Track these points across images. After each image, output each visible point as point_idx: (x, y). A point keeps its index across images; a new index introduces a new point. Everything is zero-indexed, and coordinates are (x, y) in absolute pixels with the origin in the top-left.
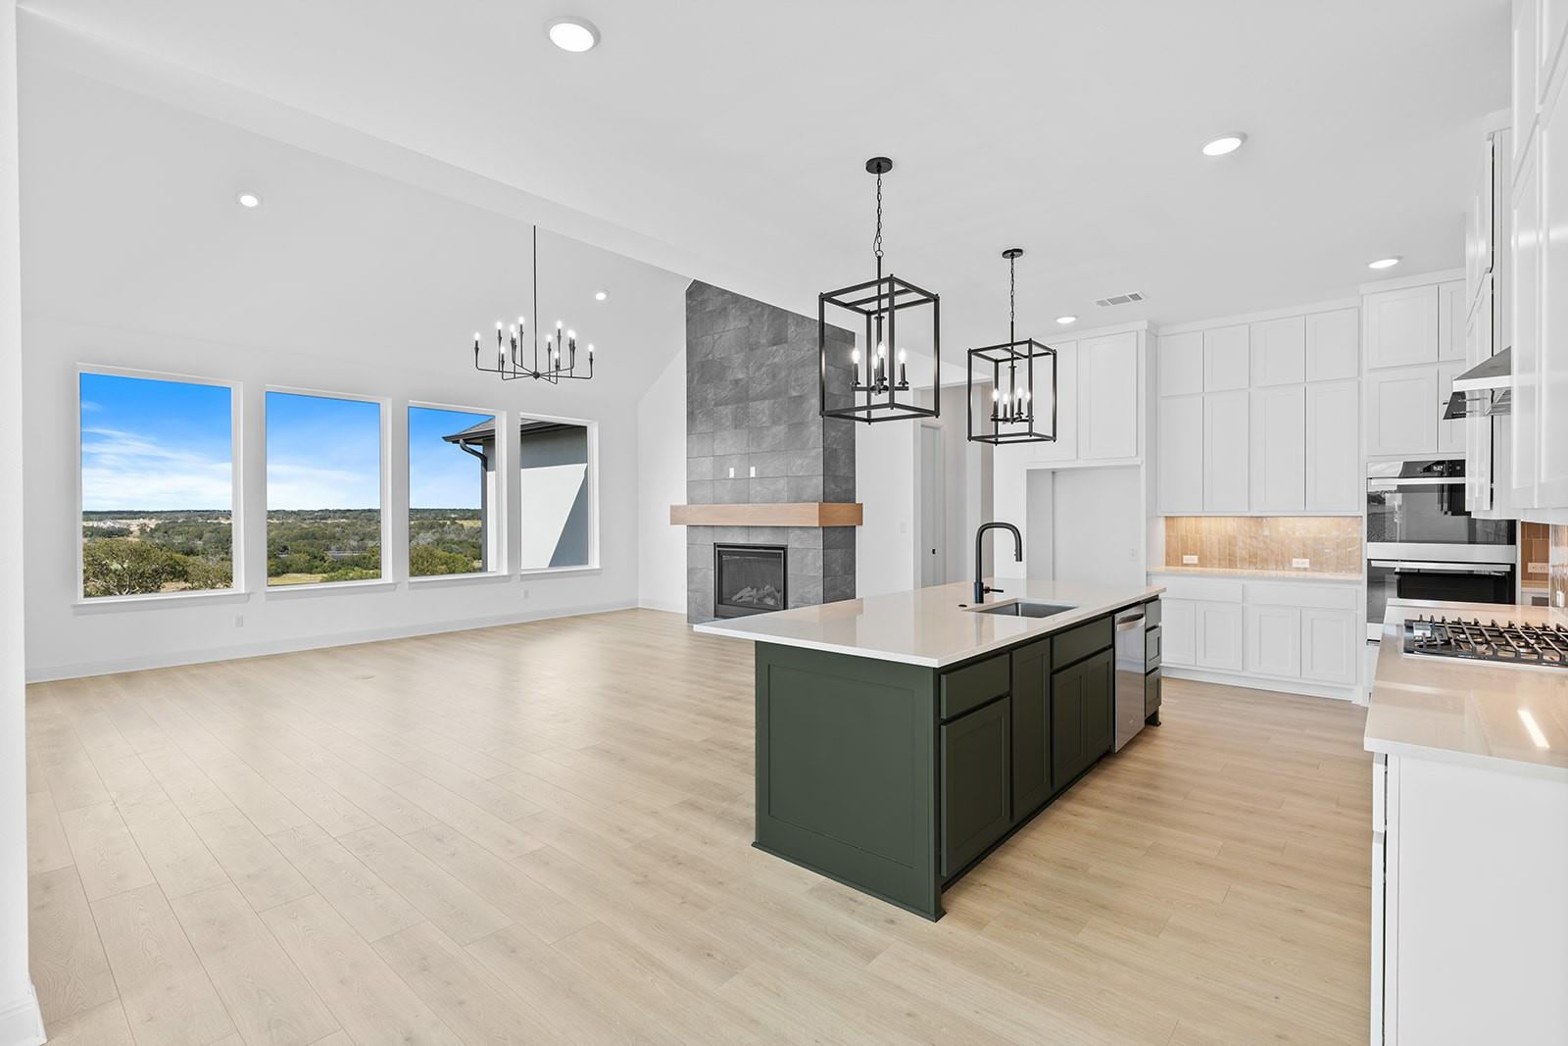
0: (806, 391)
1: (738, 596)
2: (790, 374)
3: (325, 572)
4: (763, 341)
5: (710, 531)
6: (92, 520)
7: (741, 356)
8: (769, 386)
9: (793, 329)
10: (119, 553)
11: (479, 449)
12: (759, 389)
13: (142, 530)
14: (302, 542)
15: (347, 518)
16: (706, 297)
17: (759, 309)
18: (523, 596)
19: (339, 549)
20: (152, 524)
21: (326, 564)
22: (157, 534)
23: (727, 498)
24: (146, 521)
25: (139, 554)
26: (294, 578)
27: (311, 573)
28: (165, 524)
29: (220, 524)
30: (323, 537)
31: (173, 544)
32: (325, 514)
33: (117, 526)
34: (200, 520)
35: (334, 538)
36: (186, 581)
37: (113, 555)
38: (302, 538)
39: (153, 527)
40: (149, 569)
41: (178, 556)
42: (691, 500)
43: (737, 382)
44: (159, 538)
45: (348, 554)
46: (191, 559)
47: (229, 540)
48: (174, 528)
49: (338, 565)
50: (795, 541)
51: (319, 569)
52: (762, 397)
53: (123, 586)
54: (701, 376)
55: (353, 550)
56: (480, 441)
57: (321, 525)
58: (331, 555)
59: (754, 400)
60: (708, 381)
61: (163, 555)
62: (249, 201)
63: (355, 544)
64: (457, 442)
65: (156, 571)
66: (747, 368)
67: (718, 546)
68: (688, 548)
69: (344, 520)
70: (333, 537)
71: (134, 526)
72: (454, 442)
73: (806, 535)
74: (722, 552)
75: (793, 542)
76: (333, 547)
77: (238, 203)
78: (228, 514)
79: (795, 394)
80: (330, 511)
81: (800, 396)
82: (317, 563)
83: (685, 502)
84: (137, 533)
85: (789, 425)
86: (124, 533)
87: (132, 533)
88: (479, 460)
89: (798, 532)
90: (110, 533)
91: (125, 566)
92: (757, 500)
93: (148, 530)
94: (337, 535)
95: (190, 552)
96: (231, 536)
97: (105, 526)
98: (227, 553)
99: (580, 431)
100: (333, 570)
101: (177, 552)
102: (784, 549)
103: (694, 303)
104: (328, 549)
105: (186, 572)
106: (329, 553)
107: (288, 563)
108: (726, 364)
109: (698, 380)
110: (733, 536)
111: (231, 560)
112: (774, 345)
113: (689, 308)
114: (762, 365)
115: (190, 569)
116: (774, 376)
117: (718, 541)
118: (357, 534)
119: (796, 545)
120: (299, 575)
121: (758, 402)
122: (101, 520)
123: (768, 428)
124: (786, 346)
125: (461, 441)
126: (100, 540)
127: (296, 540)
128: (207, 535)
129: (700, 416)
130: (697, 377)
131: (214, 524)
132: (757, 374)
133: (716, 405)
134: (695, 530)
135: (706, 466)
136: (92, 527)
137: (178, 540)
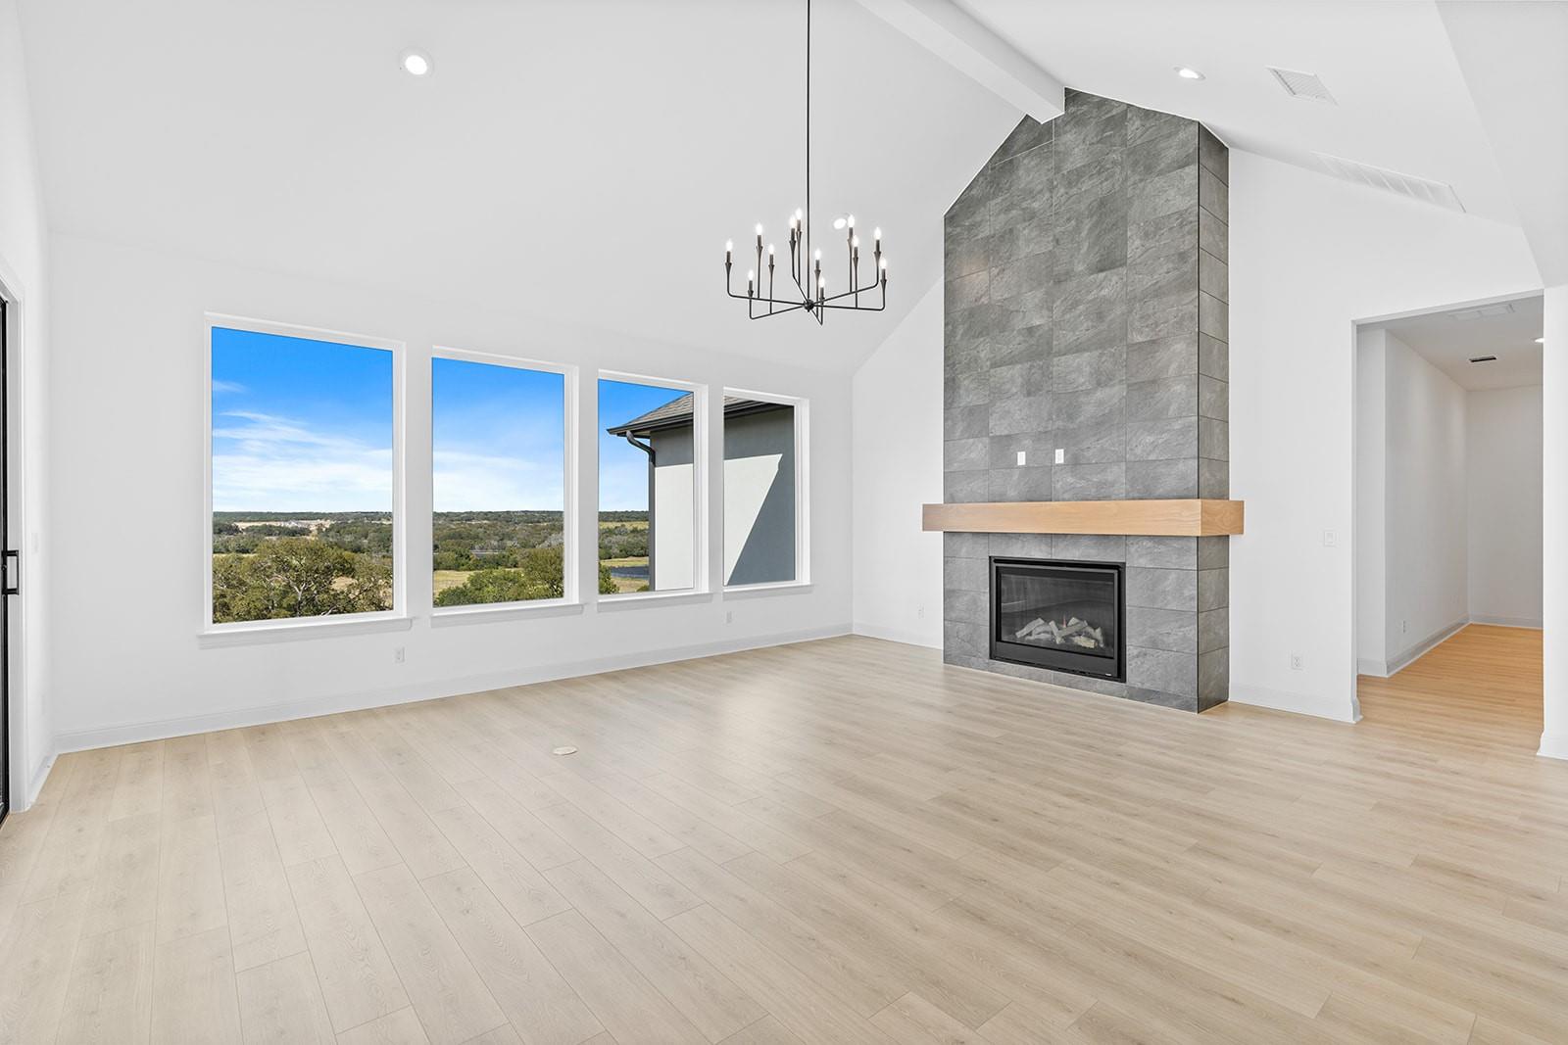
0: (1161, 334)
1: (1025, 631)
2: (1130, 312)
3: (470, 570)
4: (1080, 268)
5: (983, 541)
6: (280, 521)
7: (1040, 294)
8: (1091, 333)
9: (1138, 242)
10: (298, 551)
11: (647, 442)
12: (1071, 337)
13: (319, 530)
14: (450, 542)
15: (488, 519)
16: (978, 219)
17: (1073, 222)
18: (725, 621)
19: (482, 549)
20: (327, 524)
21: (471, 562)
22: (332, 533)
23: (1012, 493)
24: (323, 522)
25: (315, 552)
26: (443, 575)
27: (458, 570)
28: (337, 524)
29: (382, 524)
30: (469, 537)
31: (344, 543)
32: (470, 516)
33: (300, 526)
34: (366, 521)
35: (478, 537)
36: (353, 577)
37: (293, 552)
38: (451, 537)
39: (328, 526)
40: (322, 566)
41: (347, 554)
42: (950, 498)
43: (1030, 330)
44: (332, 537)
45: (489, 553)
46: (358, 557)
47: (390, 539)
48: (345, 527)
49: (481, 563)
50: (1140, 556)
51: (465, 567)
52: (1078, 348)
53: (301, 582)
54: (970, 327)
55: (494, 549)
56: (647, 433)
57: (467, 526)
58: (475, 553)
59: (1060, 354)
60: (980, 334)
61: (333, 553)
62: (416, 65)
63: (496, 543)
64: (623, 434)
65: (328, 568)
66: (1051, 310)
67: (996, 561)
68: (945, 563)
69: (485, 522)
70: (476, 537)
71: (313, 526)
72: (618, 435)
73: (1162, 548)
74: (1002, 570)
75: (1136, 561)
76: (476, 547)
77: (402, 68)
78: (389, 516)
79: (1140, 339)
80: (474, 513)
81: (1153, 342)
82: (464, 561)
83: (940, 500)
84: (315, 532)
85: (1129, 386)
86: (305, 532)
87: (311, 532)
88: (646, 455)
89: (1148, 544)
90: (293, 532)
91: (303, 562)
92: (1066, 496)
93: (324, 529)
94: (480, 535)
95: (358, 550)
96: (391, 535)
97: (290, 526)
98: (388, 551)
99: (784, 413)
100: (476, 567)
101: (346, 550)
102: (1119, 568)
103: (958, 230)
104: (472, 548)
105: (353, 569)
106: (474, 552)
107: (439, 560)
108: (1011, 308)
109: (962, 335)
110: (1023, 547)
111: (392, 557)
112: (1102, 271)
113: (948, 238)
114: (1075, 304)
115: (357, 566)
116: (1100, 316)
117: (996, 554)
118: (497, 535)
119: (1143, 562)
120: (447, 572)
121: (1070, 357)
122: (287, 521)
123: (1088, 393)
124: (1123, 271)
125: (628, 433)
126: (286, 539)
127: (445, 540)
128: (371, 535)
129: (966, 382)
130: (960, 330)
131: (378, 525)
132: (1068, 316)
133: (994, 365)
134: (956, 538)
135: (977, 451)
136: (280, 527)
137: (348, 538)
